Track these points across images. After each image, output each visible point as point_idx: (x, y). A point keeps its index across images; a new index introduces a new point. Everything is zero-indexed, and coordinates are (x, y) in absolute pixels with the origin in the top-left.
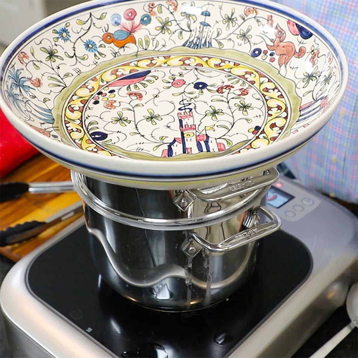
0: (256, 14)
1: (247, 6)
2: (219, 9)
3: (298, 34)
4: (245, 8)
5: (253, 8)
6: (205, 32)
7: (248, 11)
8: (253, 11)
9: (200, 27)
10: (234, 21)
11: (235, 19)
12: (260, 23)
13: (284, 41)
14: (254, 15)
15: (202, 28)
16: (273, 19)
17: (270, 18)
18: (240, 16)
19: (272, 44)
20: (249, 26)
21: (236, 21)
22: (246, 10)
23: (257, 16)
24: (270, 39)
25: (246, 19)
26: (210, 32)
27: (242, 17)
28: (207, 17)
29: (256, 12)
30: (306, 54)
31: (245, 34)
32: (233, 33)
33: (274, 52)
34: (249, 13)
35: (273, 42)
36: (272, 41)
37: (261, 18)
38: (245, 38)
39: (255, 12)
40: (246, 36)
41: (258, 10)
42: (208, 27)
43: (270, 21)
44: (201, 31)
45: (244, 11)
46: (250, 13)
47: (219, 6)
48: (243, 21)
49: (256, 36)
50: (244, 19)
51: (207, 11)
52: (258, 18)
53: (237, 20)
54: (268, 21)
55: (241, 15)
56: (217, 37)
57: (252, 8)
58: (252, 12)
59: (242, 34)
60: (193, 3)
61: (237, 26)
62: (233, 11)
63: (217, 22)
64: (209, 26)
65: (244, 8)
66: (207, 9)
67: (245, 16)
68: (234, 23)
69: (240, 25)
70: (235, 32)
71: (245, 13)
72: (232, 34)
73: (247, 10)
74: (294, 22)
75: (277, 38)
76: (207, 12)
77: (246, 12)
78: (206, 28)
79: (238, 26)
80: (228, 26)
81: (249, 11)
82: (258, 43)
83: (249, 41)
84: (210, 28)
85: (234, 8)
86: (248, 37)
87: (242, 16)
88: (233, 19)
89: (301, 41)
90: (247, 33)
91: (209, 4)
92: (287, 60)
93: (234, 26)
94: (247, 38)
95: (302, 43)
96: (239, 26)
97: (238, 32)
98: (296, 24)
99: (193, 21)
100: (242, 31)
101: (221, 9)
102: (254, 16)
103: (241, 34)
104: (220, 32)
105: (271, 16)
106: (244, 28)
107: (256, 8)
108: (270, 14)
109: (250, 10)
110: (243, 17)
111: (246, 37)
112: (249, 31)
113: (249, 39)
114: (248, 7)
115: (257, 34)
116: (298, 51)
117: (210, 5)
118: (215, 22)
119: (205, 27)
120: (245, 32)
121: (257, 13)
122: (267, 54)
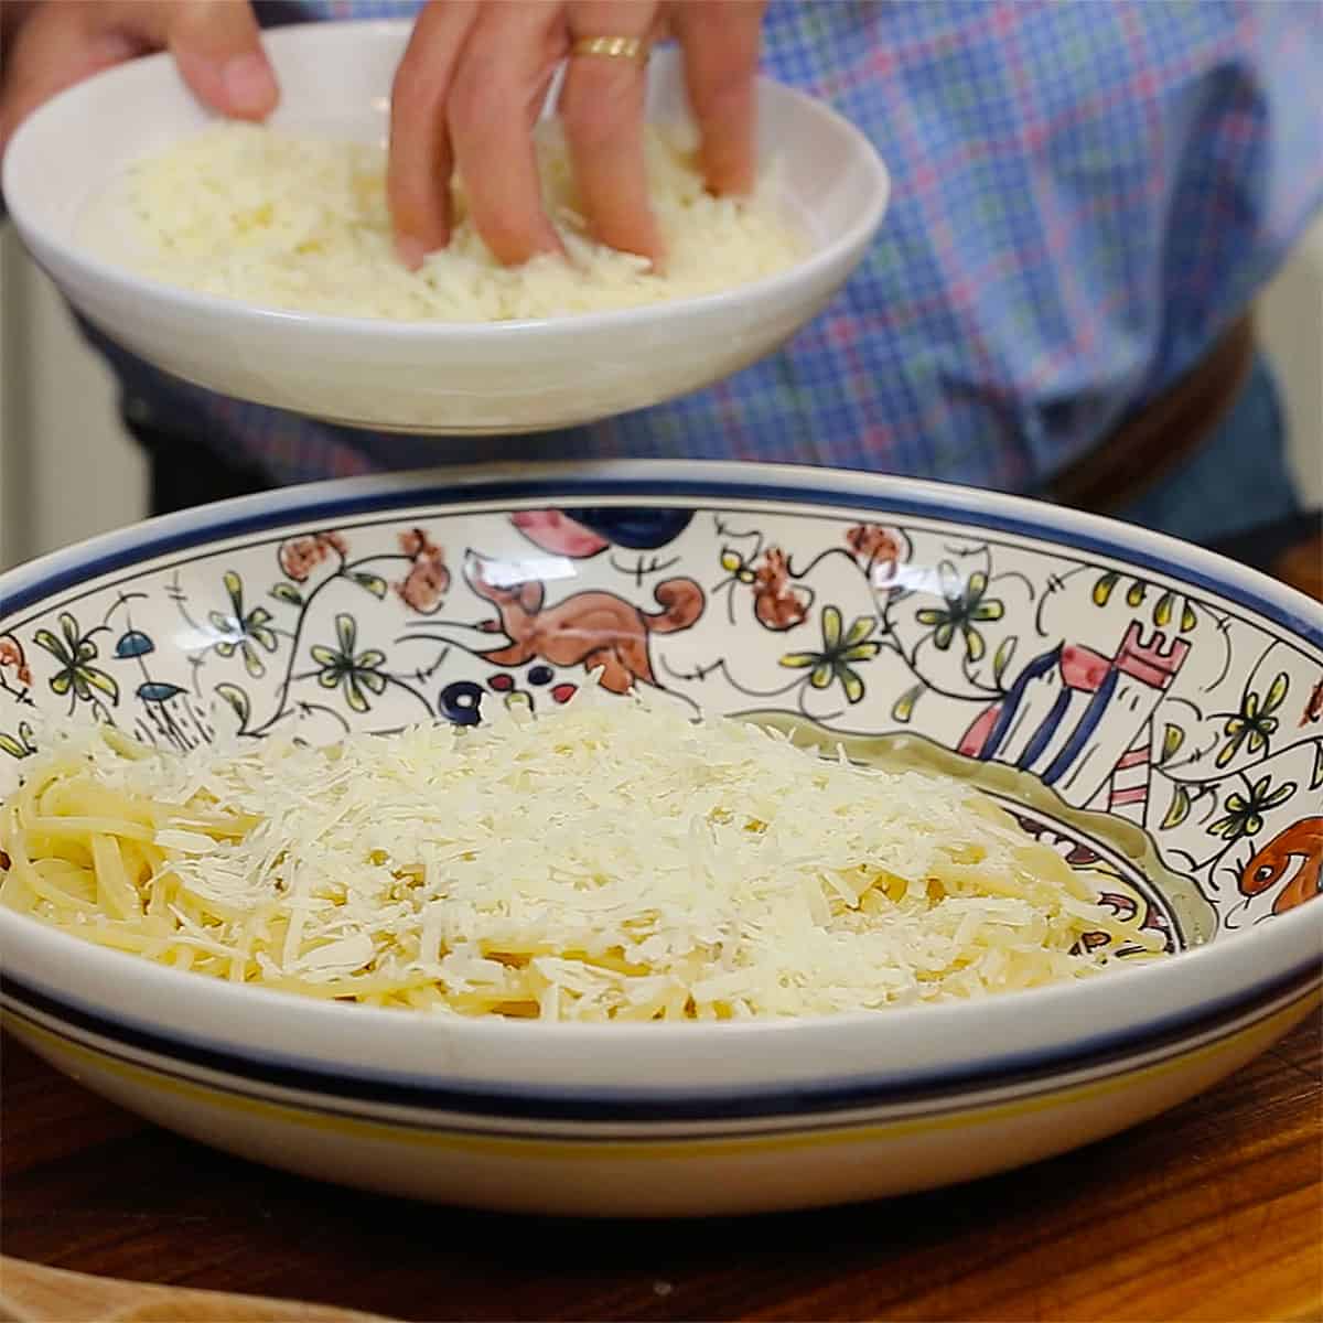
0: (342, 555)
1: (284, 539)
2: (175, 602)
3: (602, 542)
4: (281, 548)
5: (315, 534)
6: (185, 724)
8: (321, 549)
9: (151, 715)
10: (259, 626)
11: (260, 616)
12: (378, 586)
13: (548, 603)
14: (333, 563)
15: (158, 713)
16: (432, 539)
18: (273, 595)
19: (499, 641)
20: (338, 617)
21: (268, 625)
22: (284, 556)
23: (349, 561)
24: (474, 627)
25: (305, 596)
26: (201, 713)
27: (284, 594)
28: (145, 658)
30: (710, 598)
31: (343, 657)
32: (289, 678)
33: (538, 662)
34: (306, 563)
35: (497, 627)
36: (487, 627)
37: (372, 563)
38: (359, 673)
39: (330, 550)
40: (357, 663)
42: (178, 698)
43: (423, 558)
44: (165, 724)
45: (281, 565)
46: (313, 562)
47: (168, 588)
48: (297, 611)
49: (398, 641)
50: (296, 600)
51: (131, 633)
52: (360, 569)
53: (269, 618)
54: (413, 559)
55: (276, 587)
56: (245, 722)
58: (316, 555)
59: (331, 663)
60: (66, 618)
61: (286, 644)
62: (235, 587)
63: (196, 662)
64: (180, 690)
65: (275, 552)
66: (129, 627)
67: (295, 584)
68: (265, 634)
69: (292, 631)
70: (296, 671)
71: (288, 570)
72: (292, 684)
73: (290, 557)
74: (548, 509)
75: (505, 610)
76: (137, 637)
77: (290, 567)
78: (175, 706)
79: (291, 641)
80: (246, 656)
81: (304, 557)
82: (431, 663)
83: (386, 677)
84: (188, 697)
85: (232, 573)
86: (368, 665)
87: (281, 589)
88: (252, 616)
89: (640, 565)
90: (351, 650)
91: (123, 599)
92: (637, 661)
93: (271, 646)
94: (371, 670)
95: (653, 569)
96: (296, 638)
97: (304, 664)
98: (570, 512)
99: (111, 701)
100: (319, 653)
101: (179, 599)
102: (334, 569)
103: (327, 668)
104: (240, 697)
105: (419, 534)
106: (321, 633)
109: (302, 550)
110: (289, 592)
111: (359, 668)
112: (348, 638)
113: (383, 669)
114: (289, 543)
115: (400, 635)
116: (655, 608)
117: (130, 600)
118: (191, 666)
119: (167, 704)
120: (338, 648)
121: (343, 548)
122: (518, 687)
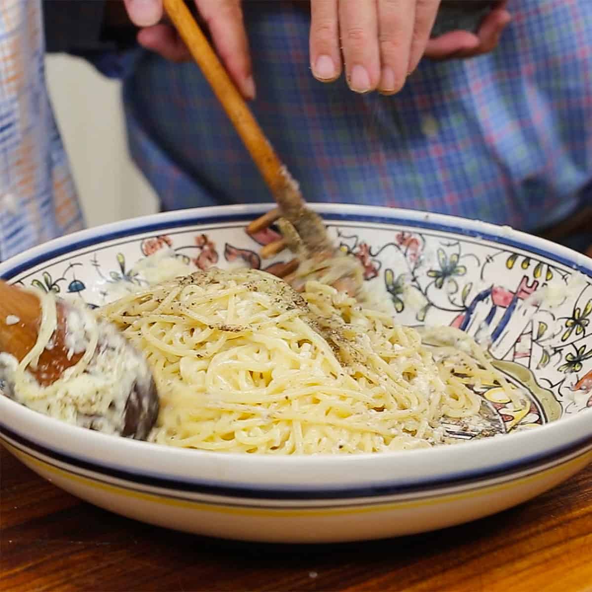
0: (170, 246)
1: (143, 239)
2: (95, 267)
4: (142, 243)
5: (158, 237)
7: (150, 247)
8: (160, 243)
10: (132, 278)
11: (133, 274)
13: (262, 267)
14: (166, 249)
16: (210, 239)
17: (203, 241)
21: (137, 277)
22: (144, 247)
23: (173, 249)
28: (81, 292)
29: (167, 242)
34: (153, 250)
37: (183, 250)
39: (164, 244)
41: (170, 237)
43: (206, 248)
45: (142, 250)
46: (157, 249)
47: (91, 261)
51: (75, 281)
52: (179, 252)
53: (137, 274)
54: (201, 248)
57: (155, 239)
58: (158, 246)
60: (46, 274)
62: (121, 261)
63: (104, 294)
64: (97, 306)
65: (139, 245)
66: (74, 277)
68: (135, 281)
71: (145, 252)
73: (146, 247)
76: (78, 283)
77: (146, 250)
81: (152, 247)
85: (120, 254)
88: (129, 273)
91: (71, 266)
101: (96, 265)
105: (204, 237)
107: (164, 235)
108: (199, 234)
109: (152, 244)
114: (146, 241)
117: (74, 266)
118: (102, 296)
121: (171, 242)
